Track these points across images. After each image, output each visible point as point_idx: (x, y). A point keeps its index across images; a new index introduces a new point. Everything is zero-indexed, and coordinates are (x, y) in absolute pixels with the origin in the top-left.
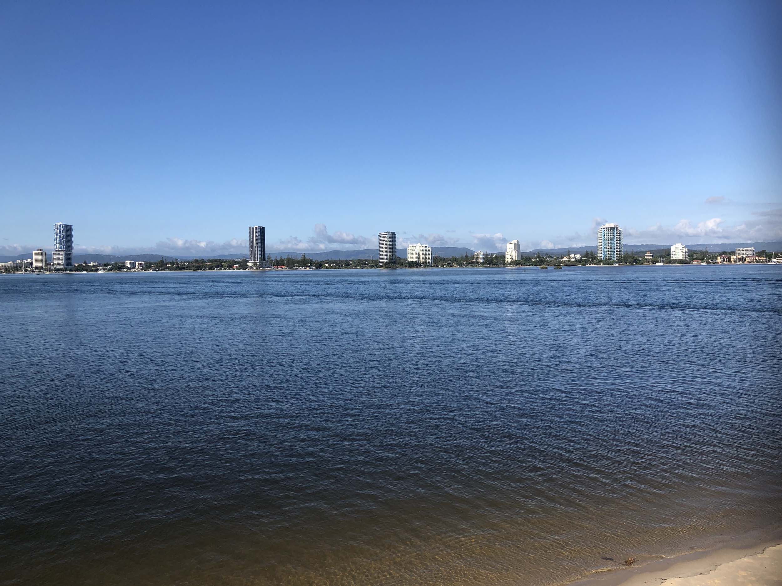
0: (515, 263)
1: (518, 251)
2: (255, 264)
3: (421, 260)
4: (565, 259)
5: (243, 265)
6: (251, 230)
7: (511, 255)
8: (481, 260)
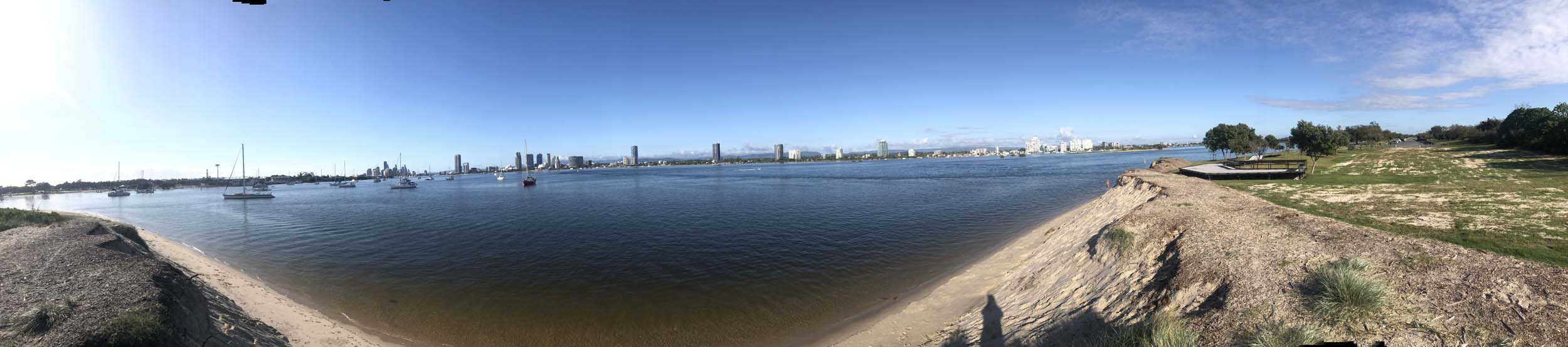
0: (840, 159)
1: (842, 153)
2: (715, 162)
3: (796, 158)
4: (863, 157)
5: (710, 162)
6: (714, 145)
7: (839, 155)
8: (824, 158)
